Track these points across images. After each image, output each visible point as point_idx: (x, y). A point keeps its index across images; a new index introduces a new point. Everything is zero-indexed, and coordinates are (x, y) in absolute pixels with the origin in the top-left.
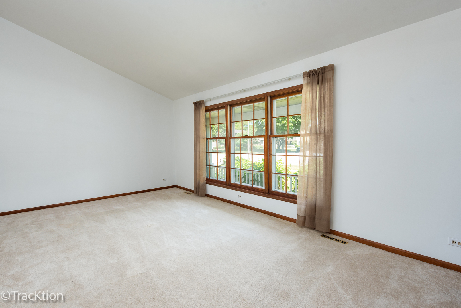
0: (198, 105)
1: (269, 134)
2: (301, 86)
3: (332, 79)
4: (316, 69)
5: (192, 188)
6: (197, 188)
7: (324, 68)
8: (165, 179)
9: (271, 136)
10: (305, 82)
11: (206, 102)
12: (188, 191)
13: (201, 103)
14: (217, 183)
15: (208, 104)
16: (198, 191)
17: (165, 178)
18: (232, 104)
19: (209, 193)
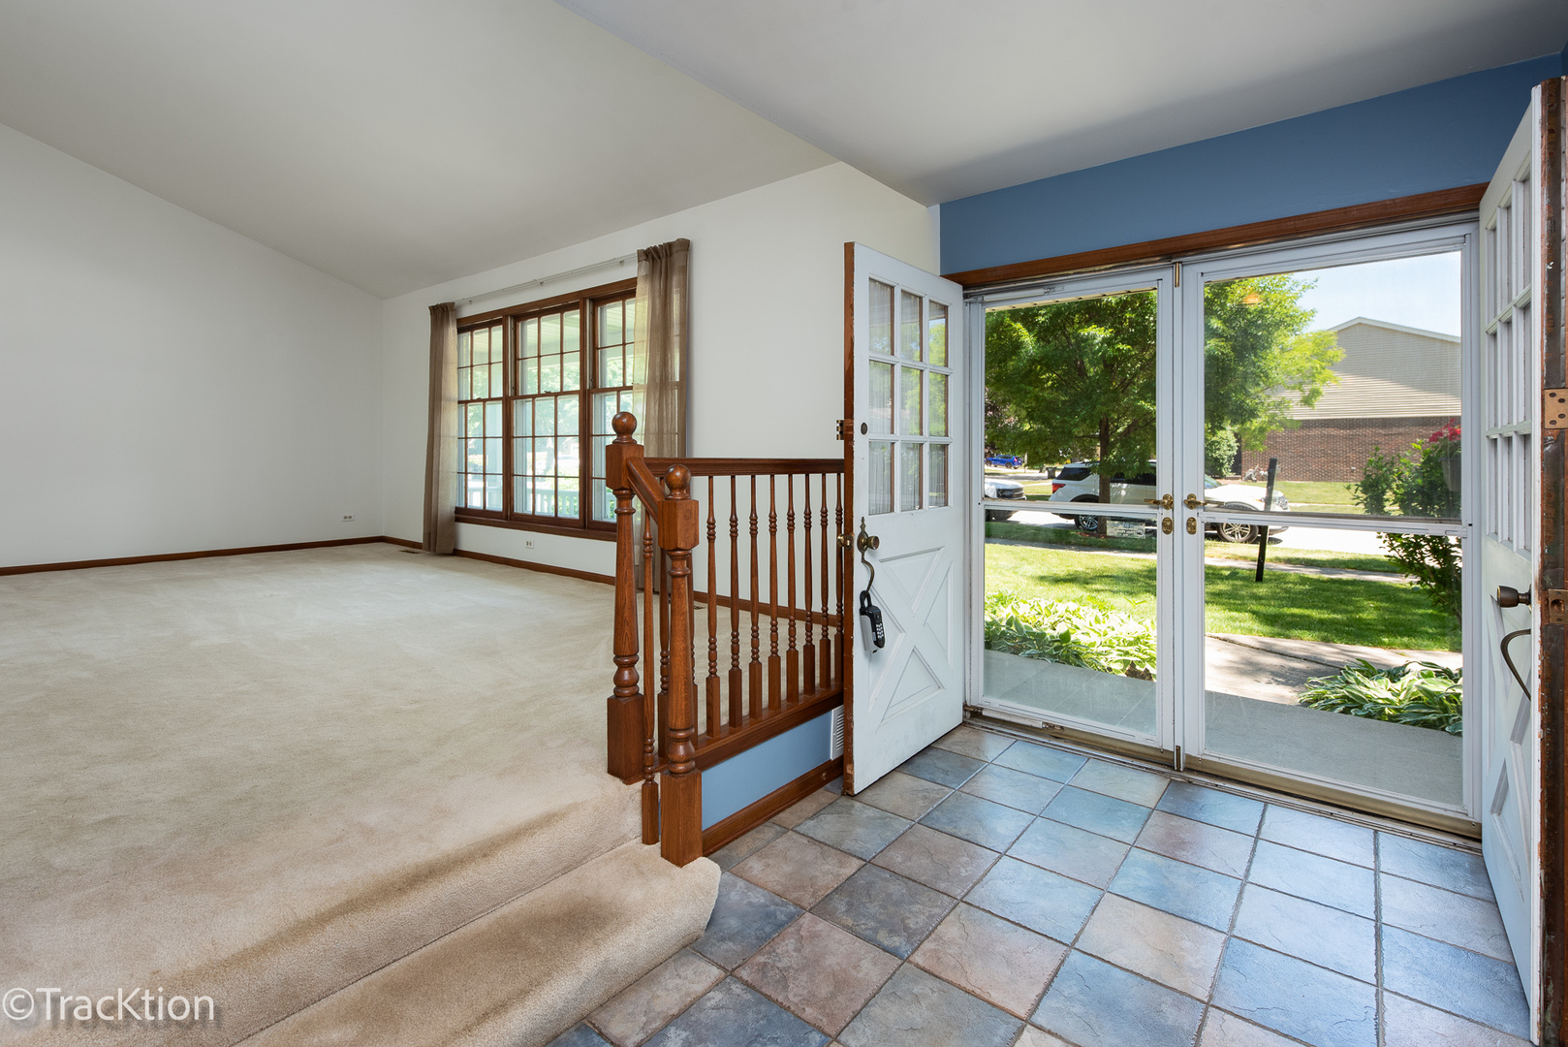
0: (441, 314)
1: (588, 387)
2: (633, 282)
3: (686, 271)
4: (657, 244)
5: (419, 538)
6: (430, 534)
7: (670, 245)
8: (350, 517)
9: (594, 390)
10: (643, 272)
11: (460, 307)
12: (411, 546)
13: (447, 311)
14: (483, 517)
15: (467, 312)
16: (432, 541)
17: (352, 515)
18: (518, 316)
19: (466, 545)
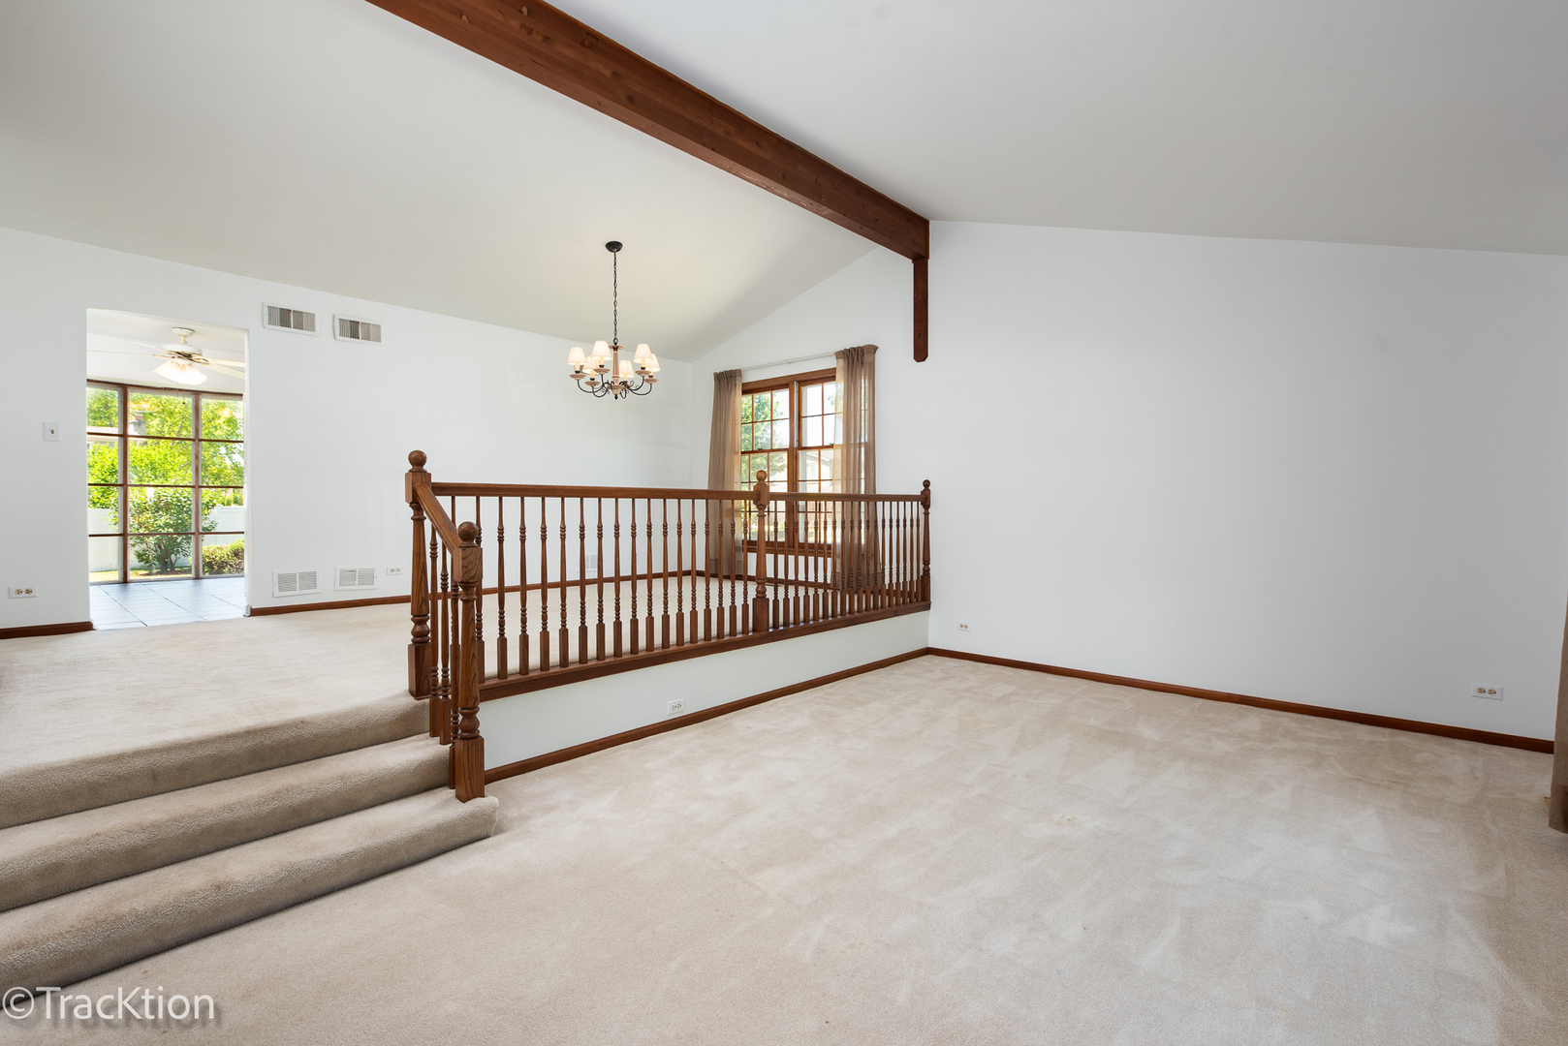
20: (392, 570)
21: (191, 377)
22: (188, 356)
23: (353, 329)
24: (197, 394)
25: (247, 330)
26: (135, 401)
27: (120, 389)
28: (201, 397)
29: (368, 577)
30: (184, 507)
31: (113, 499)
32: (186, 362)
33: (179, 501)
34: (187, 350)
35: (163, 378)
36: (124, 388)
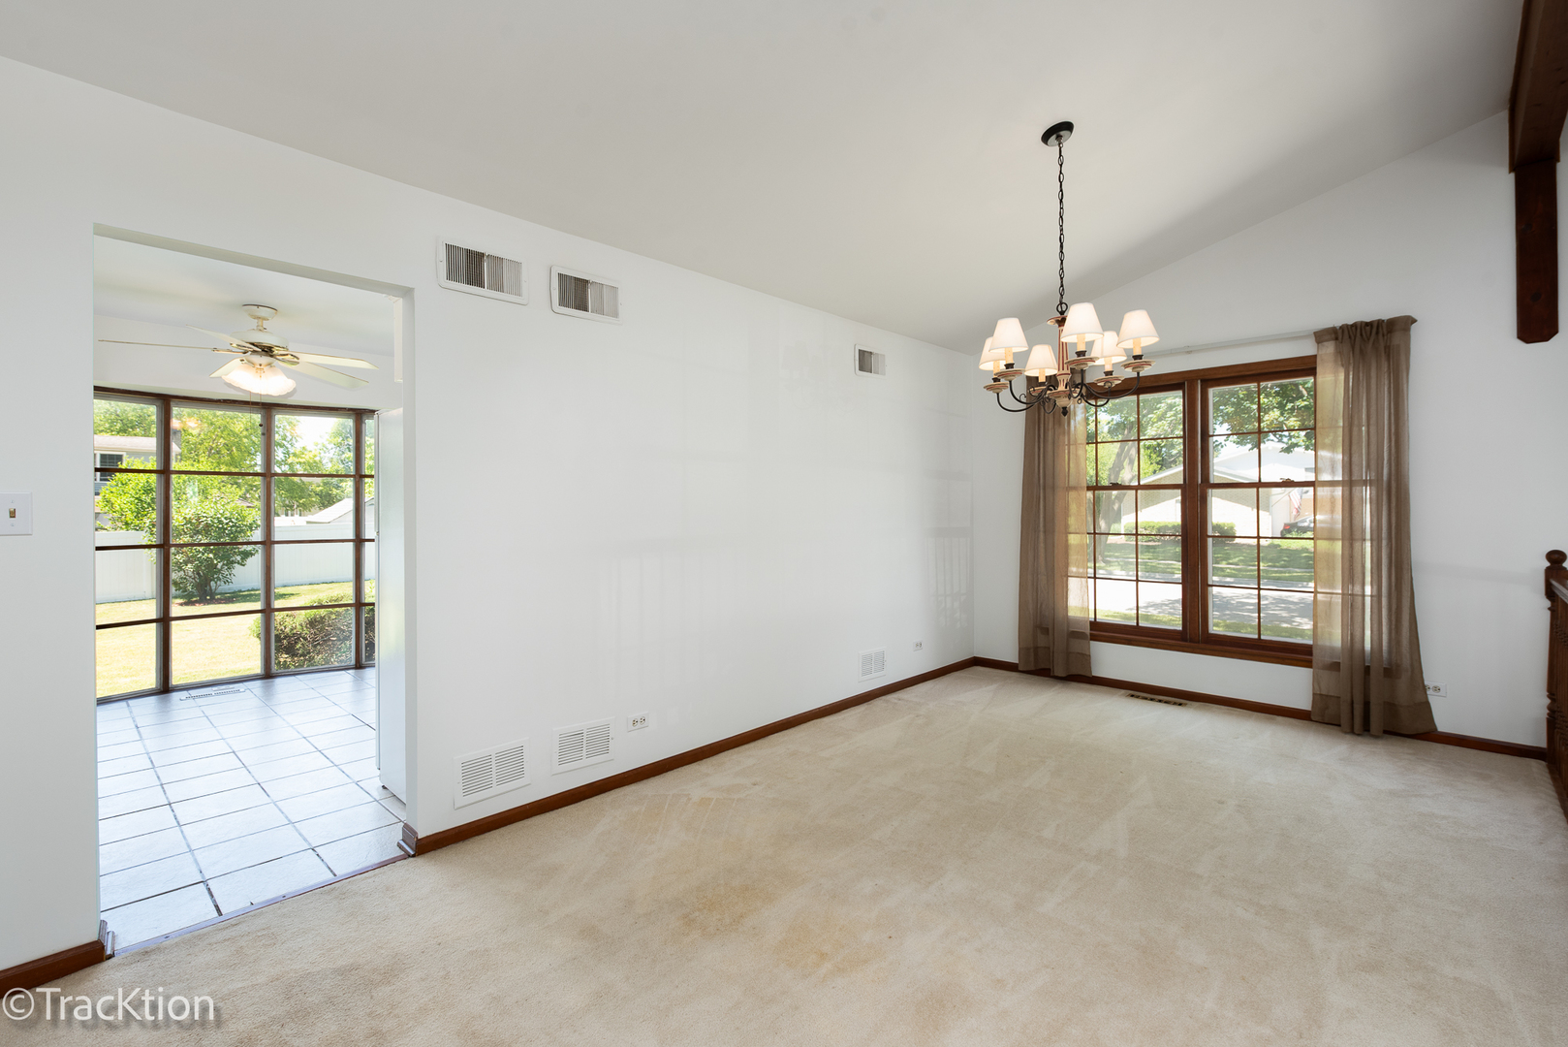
20: (635, 722)
21: (270, 383)
22: (267, 351)
23: (575, 293)
24: (268, 408)
25: (407, 293)
26: (180, 417)
27: (159, 403)
28: (274, 412)
29: (600, 741)
30: (226, 529)
31: (148, 521)
32: (265, 360)
33: (220, 522)
34: (266, 340)
35: (230, 385)
36: (165, 402)
